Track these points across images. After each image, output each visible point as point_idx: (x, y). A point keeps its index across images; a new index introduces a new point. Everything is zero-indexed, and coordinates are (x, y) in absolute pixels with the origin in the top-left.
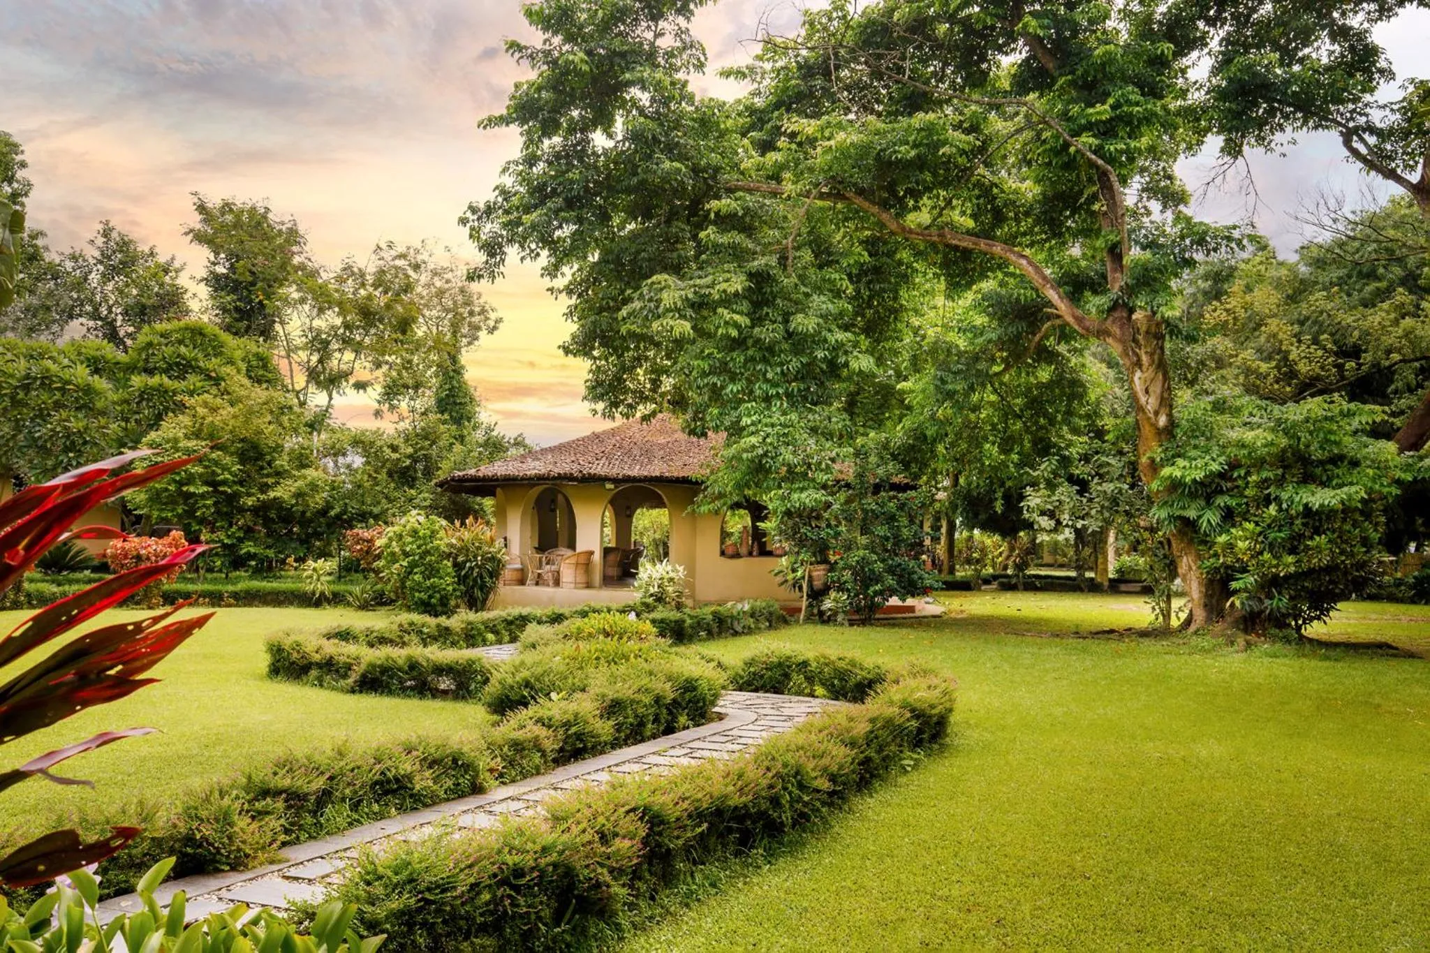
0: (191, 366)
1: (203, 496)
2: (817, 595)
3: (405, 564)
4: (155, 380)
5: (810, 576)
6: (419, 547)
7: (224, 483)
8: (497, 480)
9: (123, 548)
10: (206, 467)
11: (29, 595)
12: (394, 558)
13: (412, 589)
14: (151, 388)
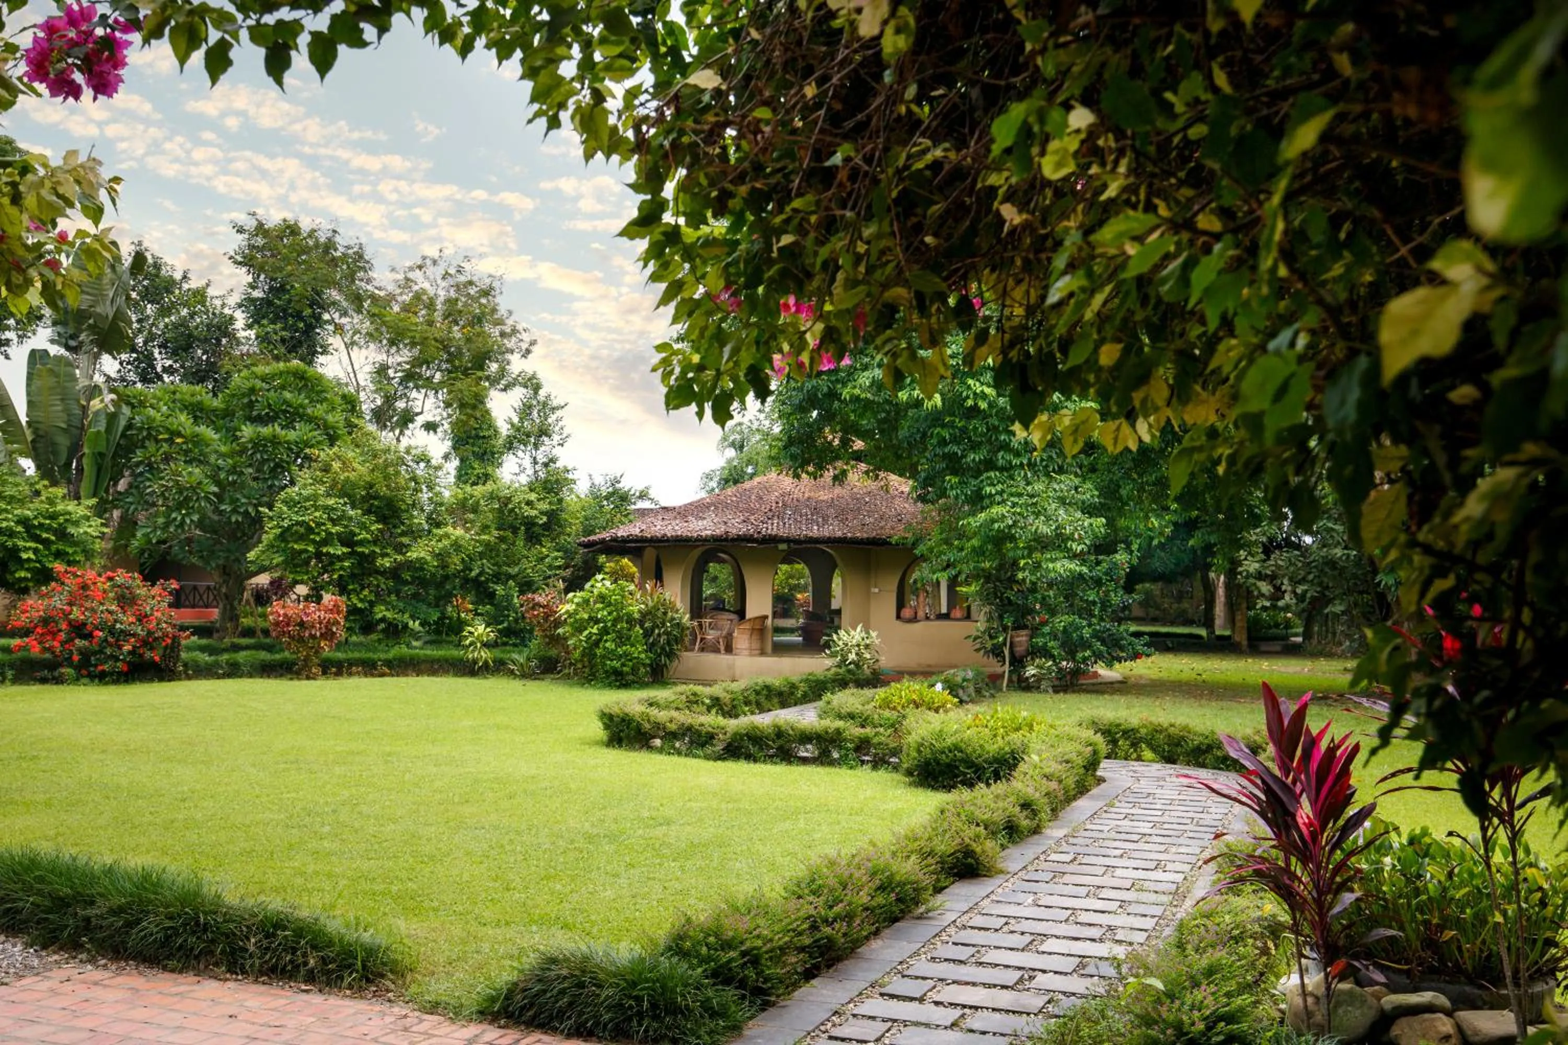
0: (298, 414)
1: (340, 558)
2: (1018, 662)
3: (595, 631)
4: (266, 431)
5: (1012, 643)
6: (610, 614)
7: (361, 543)
8: (668, 540)
9: (285, 615)
10: (346, 527)
11: (185, 665)
12: (579, 627)
13: (603, 657)
14: (265, 439)
